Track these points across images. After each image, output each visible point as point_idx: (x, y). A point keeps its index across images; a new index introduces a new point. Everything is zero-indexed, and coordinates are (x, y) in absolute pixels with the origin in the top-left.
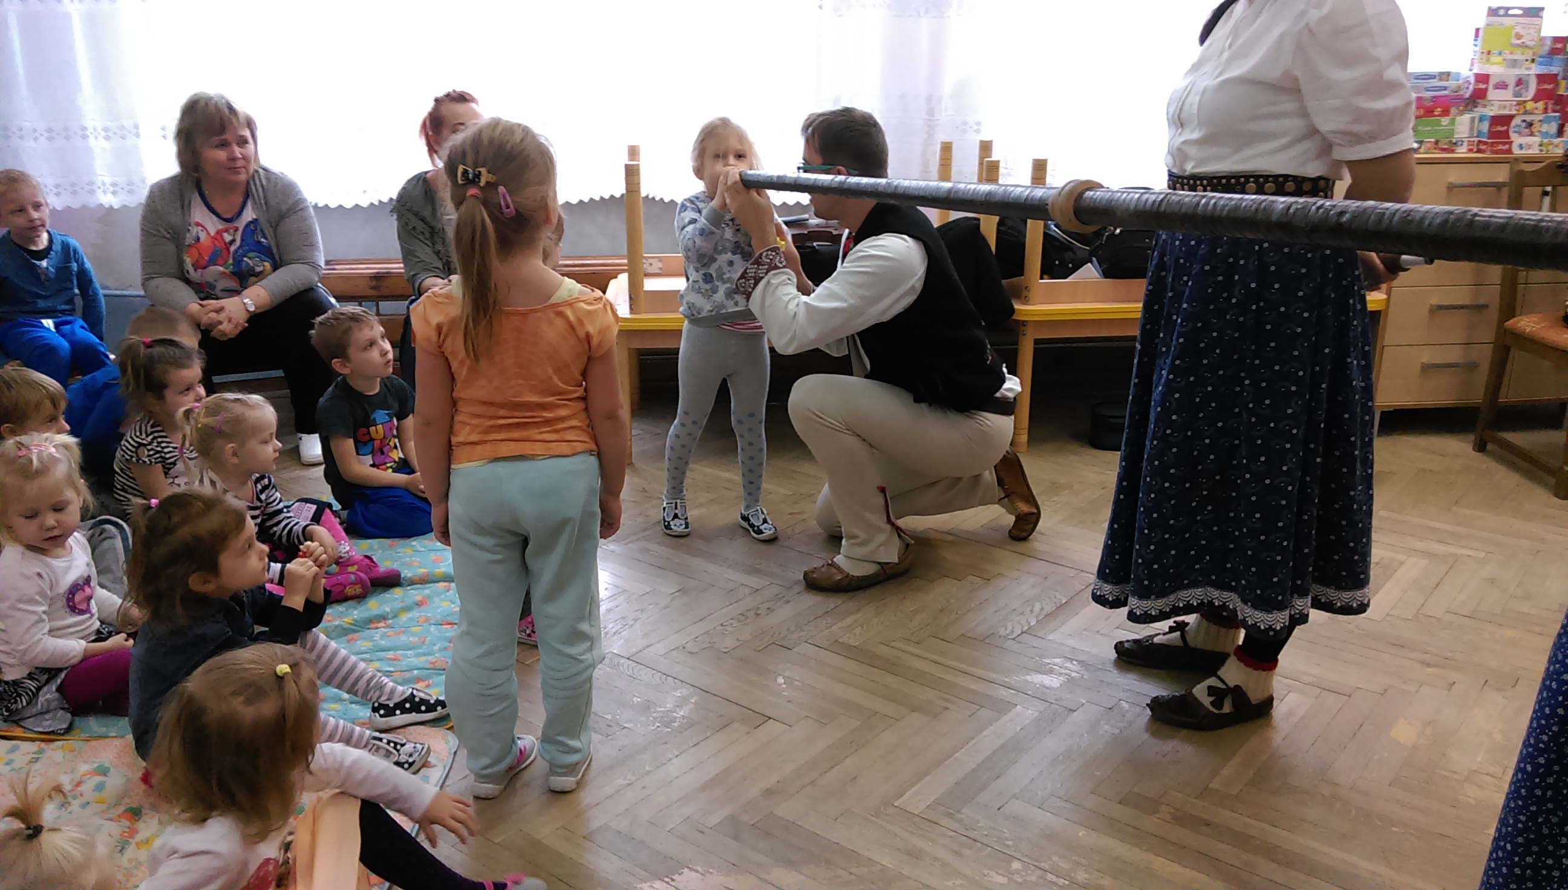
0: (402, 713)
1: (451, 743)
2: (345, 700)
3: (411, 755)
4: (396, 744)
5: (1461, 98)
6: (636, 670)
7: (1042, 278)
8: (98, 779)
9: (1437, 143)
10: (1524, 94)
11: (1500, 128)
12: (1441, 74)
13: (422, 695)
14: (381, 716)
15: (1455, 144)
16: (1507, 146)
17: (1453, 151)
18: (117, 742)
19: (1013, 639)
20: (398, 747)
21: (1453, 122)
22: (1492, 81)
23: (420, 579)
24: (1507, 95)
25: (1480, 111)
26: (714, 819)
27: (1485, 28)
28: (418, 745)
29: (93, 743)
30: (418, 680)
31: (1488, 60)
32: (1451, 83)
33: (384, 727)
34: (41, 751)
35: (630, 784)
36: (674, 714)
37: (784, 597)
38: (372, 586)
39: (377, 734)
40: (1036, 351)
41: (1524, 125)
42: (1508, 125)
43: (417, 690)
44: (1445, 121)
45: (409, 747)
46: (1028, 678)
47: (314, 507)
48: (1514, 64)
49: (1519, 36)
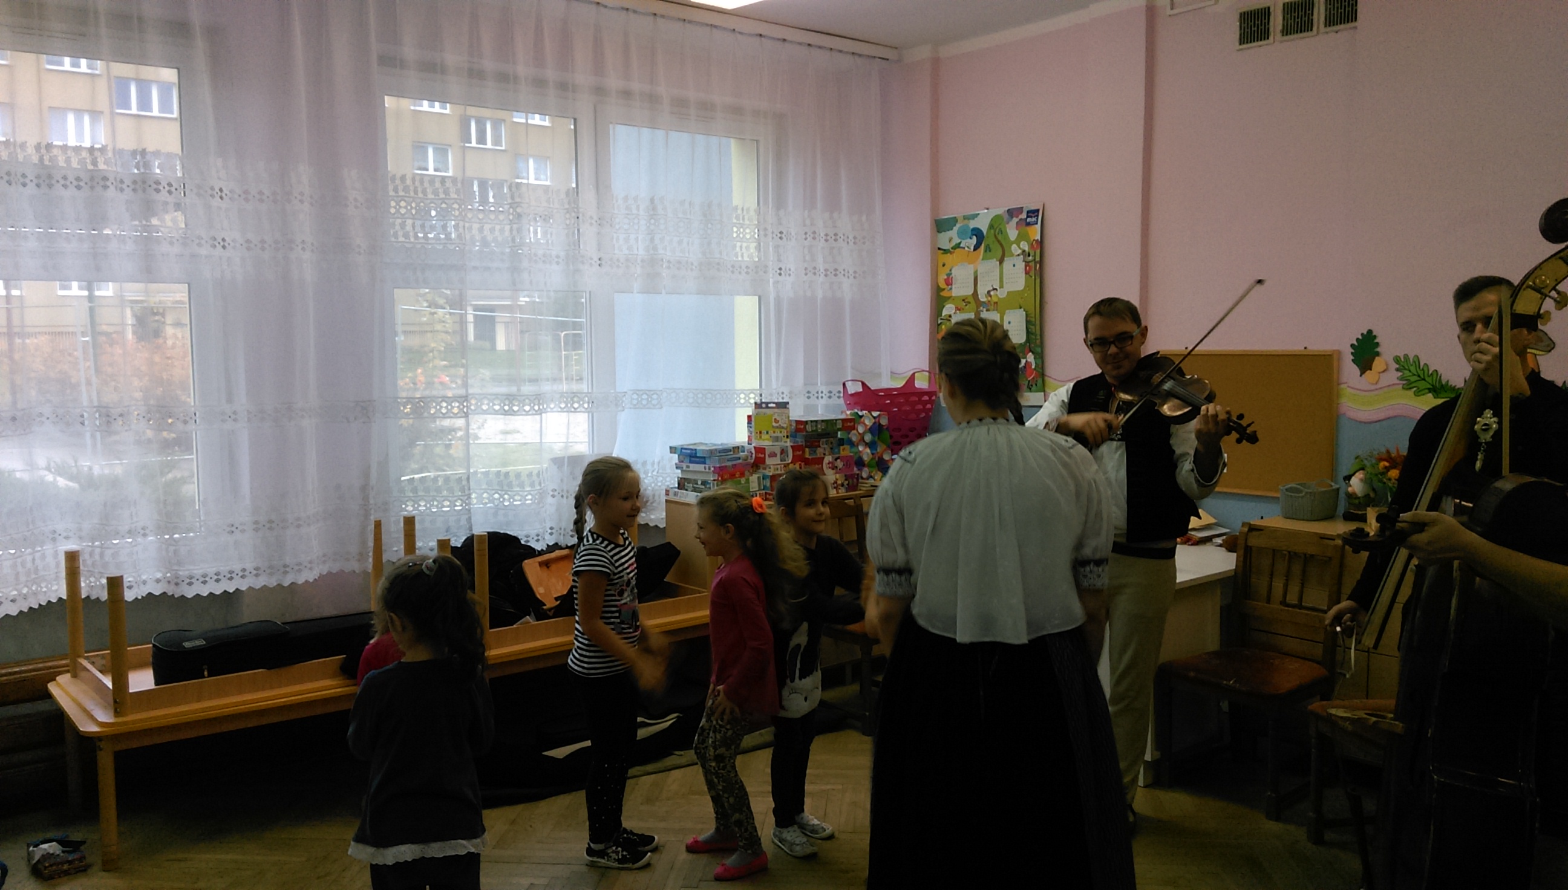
5: (749, 464)
10: (786, 459)
21: (748, 481)
22: (766, 452)
25: (762, 472)
27: (754, 416)
31: (761, 437)
32: (741, 455)
44: (743, 481)
48: (777, 439)
49: (776, 421)
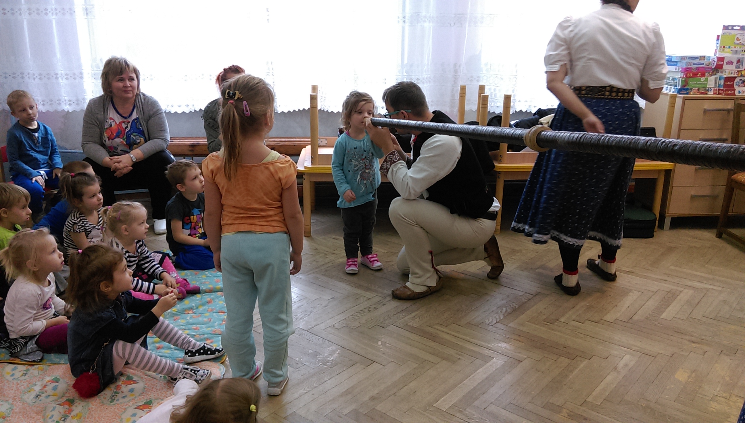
0: (199, 355)
1: (222, 370)
2: (172, 348)
3: (202, 376)
4: (195, 371)
5: (711, 69)
6: (311, 336)
7: (508, 151)
8: (54, 384)
9: (699, 90)
10: (741, 67)
11: (729, 83)
12: (700, 56)
13: (209, 346)
14: (189, 356)
15: (708, 90)
16: (733, 92)
17: (706, 94)
18: (64, 366)
19: (492, 325)
20: (196, 372)
21: (706, 80)
22: (725, 61)
23: (209, 290)
24: (733, 67)
25: (719, 75)
26: (346, 411)
27: (722, 35)
28: (206, 371)
29: (52, 367)
30: (207, 339)
31: (723, 50)
32: (706, 61)
33: (190, 361)
34: (28, 370)
35: (307, 393)
36: (329, 359)
37: (382, 302)
38: (187, 293)
39: (186, 366)
40: (505, 186)
41: (741, 81)
42: (733, 82)
43: (207, 344)
44: (703, 79)
45: (201, 372)
46: (500, 345)
47: (161, 255)
48: (736, 52)
49: (738, 39)
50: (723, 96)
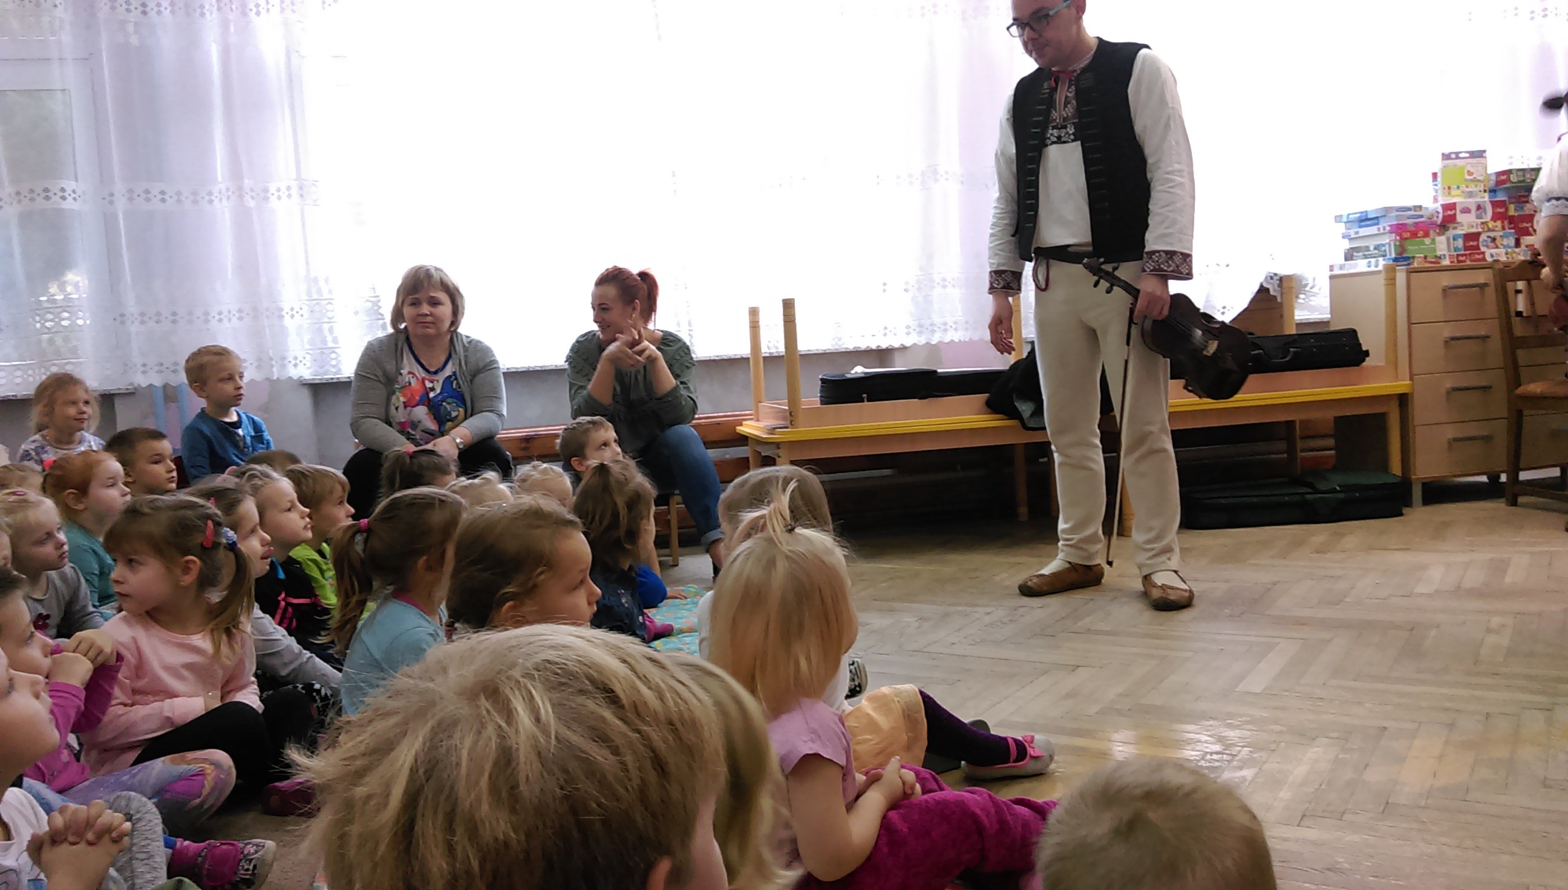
10: (1484, 216)
11: (1471, 243)
12: (1415, 207)
15: (1440, 258)
16: (1481, 256)
21: (1433, 241)
22: (1457, 209)
24: (1472, 218)
27: (1441, 171)
31: (1449, 193)
32: (1424, 213)
41: (1490, 240)
42: (1477, 240)
44: (1427, 241)
48: (1471, 195)
49: (1470, 173)
50: (1468, 263)
